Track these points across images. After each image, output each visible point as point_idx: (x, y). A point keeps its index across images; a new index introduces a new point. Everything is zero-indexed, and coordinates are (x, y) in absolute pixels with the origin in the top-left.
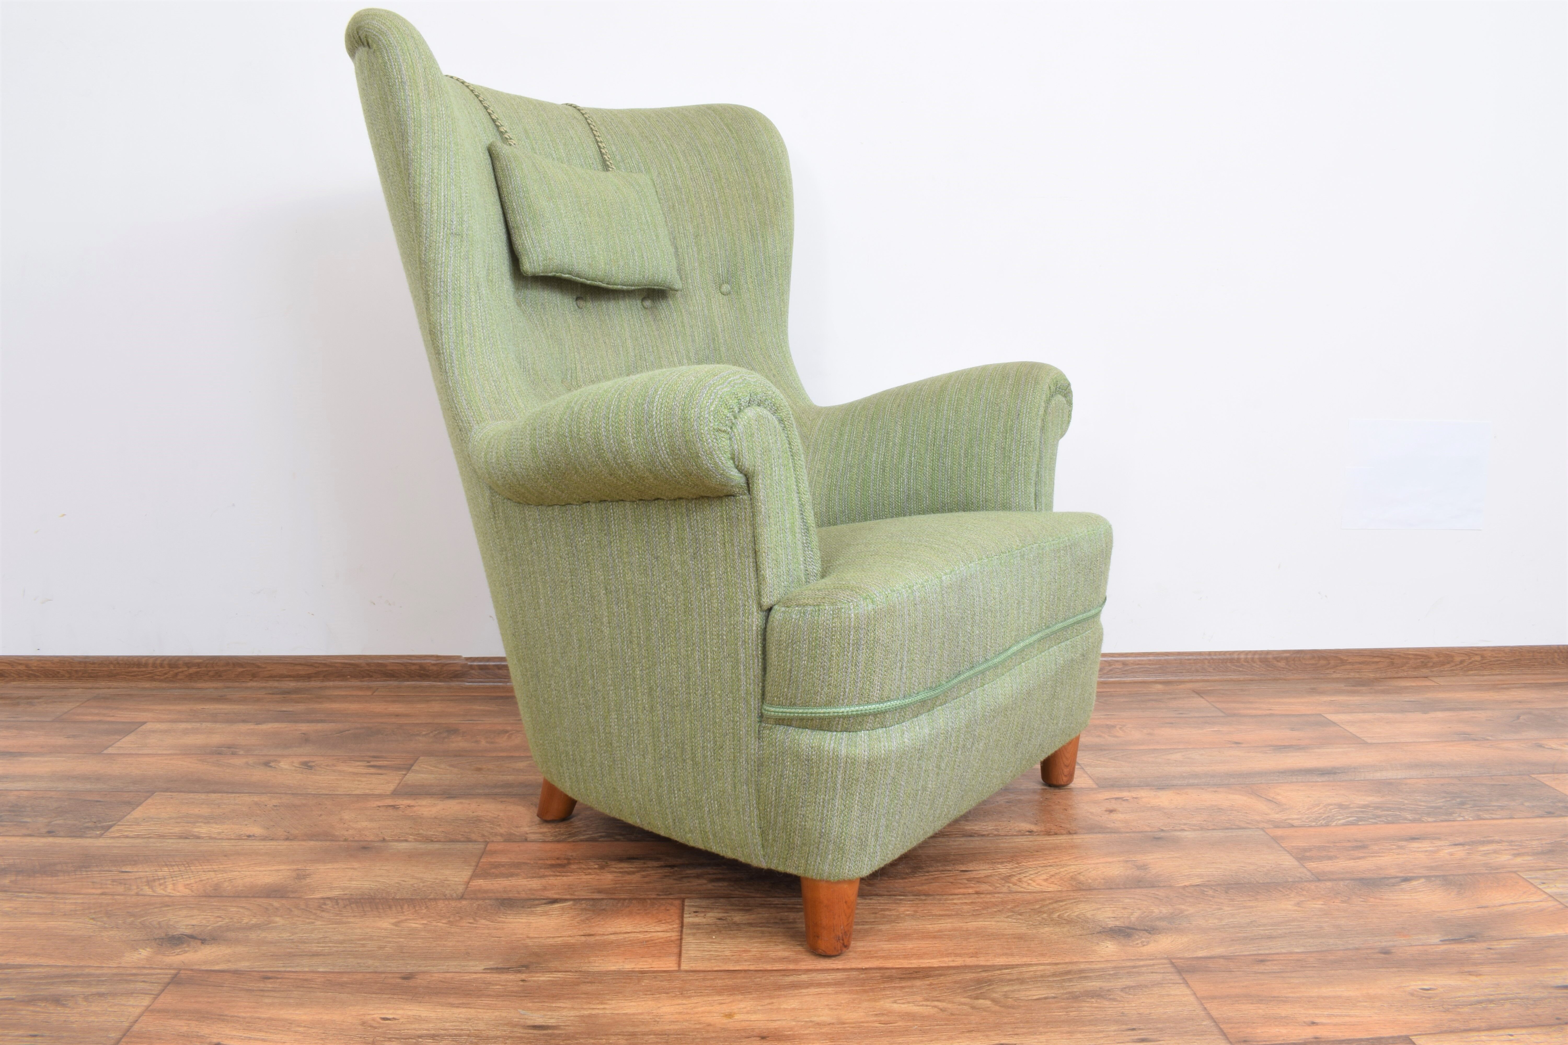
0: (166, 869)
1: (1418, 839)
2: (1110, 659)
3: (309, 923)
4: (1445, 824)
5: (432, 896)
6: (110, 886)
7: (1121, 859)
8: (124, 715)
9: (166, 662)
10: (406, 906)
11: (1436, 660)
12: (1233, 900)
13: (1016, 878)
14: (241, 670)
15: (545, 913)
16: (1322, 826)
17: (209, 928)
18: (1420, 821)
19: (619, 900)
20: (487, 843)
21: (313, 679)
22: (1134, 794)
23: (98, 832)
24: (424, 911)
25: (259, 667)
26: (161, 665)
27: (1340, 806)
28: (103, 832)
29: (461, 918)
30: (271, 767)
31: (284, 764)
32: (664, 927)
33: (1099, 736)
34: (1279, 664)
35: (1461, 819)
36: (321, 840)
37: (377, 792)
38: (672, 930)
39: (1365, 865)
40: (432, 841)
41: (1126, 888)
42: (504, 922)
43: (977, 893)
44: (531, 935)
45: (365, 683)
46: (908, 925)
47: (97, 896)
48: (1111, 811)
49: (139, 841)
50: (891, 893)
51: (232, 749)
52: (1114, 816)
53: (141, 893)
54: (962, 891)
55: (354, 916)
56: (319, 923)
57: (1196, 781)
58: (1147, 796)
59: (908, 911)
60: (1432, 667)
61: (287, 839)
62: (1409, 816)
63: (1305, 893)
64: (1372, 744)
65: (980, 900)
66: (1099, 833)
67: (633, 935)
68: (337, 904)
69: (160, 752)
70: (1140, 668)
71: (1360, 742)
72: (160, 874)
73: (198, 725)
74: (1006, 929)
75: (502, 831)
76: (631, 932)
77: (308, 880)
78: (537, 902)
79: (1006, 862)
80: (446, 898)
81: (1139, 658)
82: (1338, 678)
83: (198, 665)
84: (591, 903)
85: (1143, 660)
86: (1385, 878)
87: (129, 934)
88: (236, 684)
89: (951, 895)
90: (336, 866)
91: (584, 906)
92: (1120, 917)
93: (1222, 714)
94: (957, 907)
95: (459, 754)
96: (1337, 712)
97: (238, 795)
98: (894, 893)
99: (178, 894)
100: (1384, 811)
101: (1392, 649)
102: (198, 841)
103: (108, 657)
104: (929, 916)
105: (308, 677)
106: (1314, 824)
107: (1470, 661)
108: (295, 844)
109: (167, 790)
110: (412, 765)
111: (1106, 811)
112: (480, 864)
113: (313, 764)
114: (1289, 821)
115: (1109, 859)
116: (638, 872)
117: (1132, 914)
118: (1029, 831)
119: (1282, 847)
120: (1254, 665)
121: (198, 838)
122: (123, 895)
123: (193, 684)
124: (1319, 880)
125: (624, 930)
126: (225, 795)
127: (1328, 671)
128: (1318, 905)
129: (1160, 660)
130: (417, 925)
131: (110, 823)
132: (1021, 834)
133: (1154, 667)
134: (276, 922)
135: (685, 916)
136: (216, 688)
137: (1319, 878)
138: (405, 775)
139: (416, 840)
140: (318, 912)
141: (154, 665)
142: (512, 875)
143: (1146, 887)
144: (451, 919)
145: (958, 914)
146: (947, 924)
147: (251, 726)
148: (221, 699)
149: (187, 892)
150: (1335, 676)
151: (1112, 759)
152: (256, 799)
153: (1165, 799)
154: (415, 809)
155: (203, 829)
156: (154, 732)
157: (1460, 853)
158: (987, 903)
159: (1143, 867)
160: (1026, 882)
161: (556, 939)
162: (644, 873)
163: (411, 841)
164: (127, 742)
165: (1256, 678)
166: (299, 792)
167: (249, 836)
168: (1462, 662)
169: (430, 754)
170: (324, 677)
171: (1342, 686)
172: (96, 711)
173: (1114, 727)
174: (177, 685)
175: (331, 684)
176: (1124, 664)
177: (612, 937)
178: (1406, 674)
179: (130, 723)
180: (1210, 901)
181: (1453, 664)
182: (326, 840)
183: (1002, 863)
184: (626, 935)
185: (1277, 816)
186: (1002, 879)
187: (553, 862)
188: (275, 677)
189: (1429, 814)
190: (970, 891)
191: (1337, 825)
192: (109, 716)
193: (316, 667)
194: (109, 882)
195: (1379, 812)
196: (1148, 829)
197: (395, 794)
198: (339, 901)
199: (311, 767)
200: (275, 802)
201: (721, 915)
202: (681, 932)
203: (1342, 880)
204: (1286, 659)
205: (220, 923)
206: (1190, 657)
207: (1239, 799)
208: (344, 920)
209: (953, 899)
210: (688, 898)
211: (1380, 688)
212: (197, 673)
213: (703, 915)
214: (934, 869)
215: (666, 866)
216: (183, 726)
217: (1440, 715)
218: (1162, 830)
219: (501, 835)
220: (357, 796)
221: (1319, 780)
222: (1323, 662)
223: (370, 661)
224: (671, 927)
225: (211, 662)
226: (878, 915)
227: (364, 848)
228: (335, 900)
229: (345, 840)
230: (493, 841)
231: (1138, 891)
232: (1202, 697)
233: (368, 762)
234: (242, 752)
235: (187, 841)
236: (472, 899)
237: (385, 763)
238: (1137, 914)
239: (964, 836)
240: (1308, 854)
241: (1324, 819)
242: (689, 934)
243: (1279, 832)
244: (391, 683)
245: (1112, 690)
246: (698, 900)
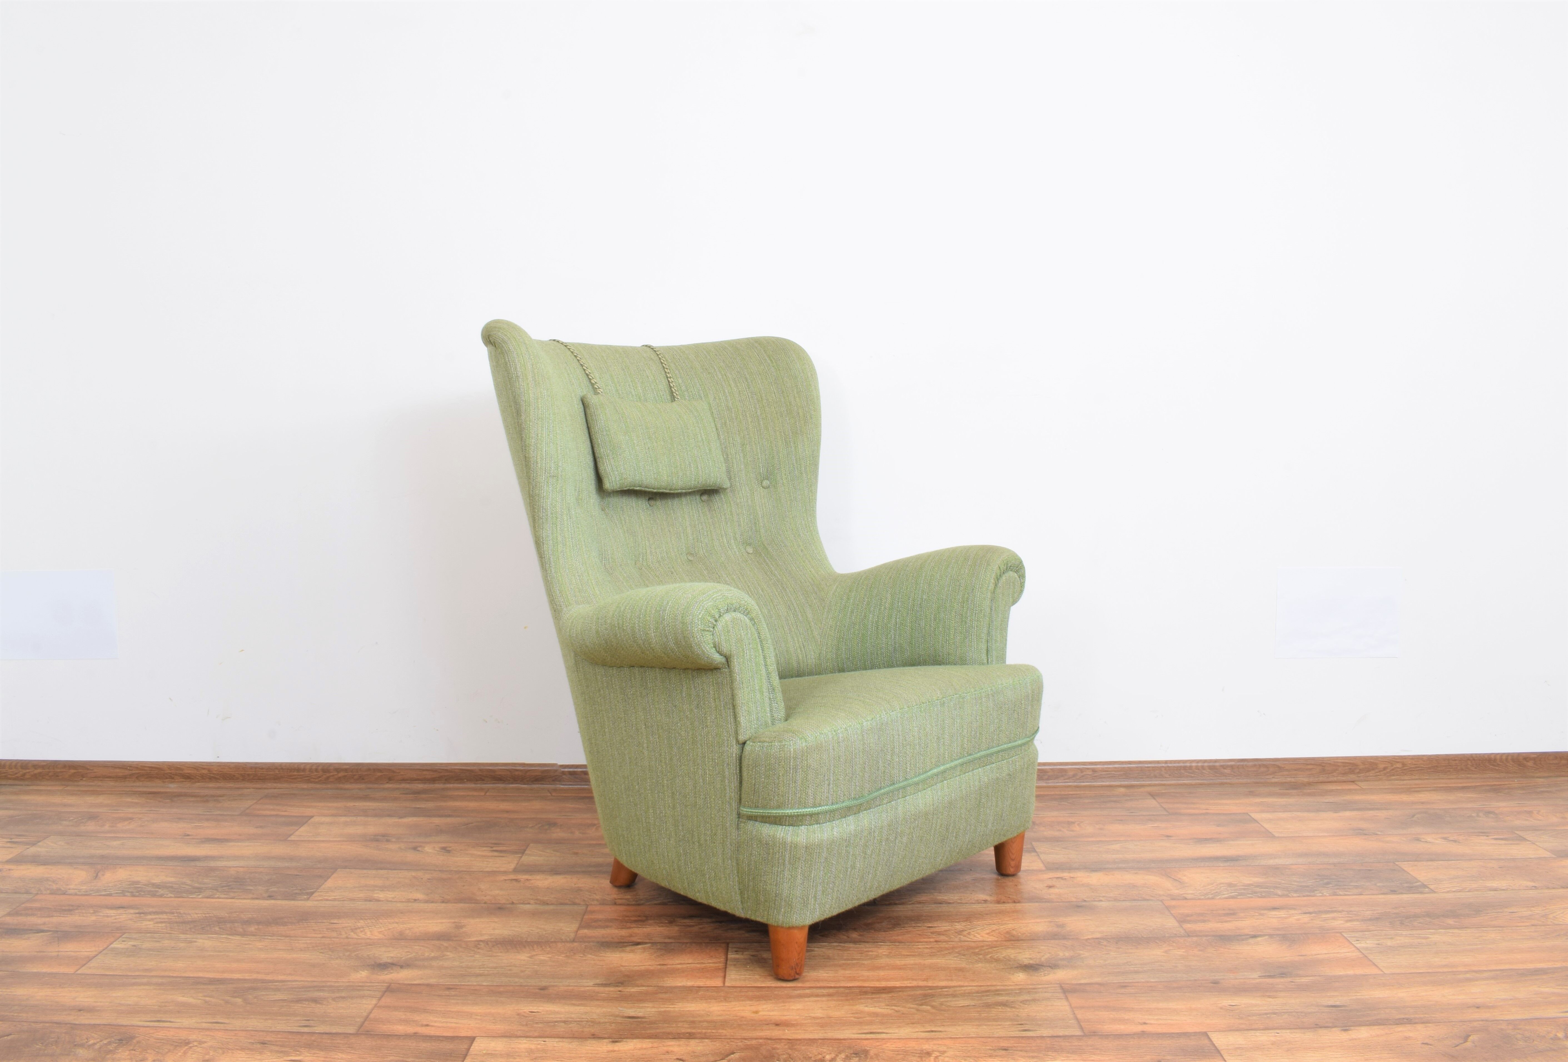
0: (362, 921)
1: (1278, 909)
2: (1082, 767)
3: (471, 956)
4: (1305, 898)
5: (552, 940)
6: (327, 932)
7: (1047, 920)
8: (295, 810)
9: (320, 768)
10: (535, 946)
11: (1362, 767)
12: (1119, 948)
13: (966, 932)
14: (379, 774)
15: (632, 951)
16: (1209, 899)
17: (403, 959)
18: (1287, 896)
19: (683, 943)
20: (587, 906)
21: (437, 782)
22: (1072, 875)
23: (305, 897)
24: (549, 949)
25: (394, 772)
26: (316, 770)
27: (1230, 885)
28: (308, 896)
29: (575, 954)
30: (418, 850)
31: (428, 849)
32: (714, 960)
33: (1060, 830)
34: (1226, 771)
35: (1321, 894)
36: (468, 903)
37: (502, 869)
38: (720, 962)
39: (1228, 926)
40: (548, 904)
41: (1044, 939)
42: (605, 957)
43: (936, 941)
44: (624, 964)
45: (479, 785)
46: (883, 961)
47: (319, 939)
48: (1050, 887)
49: (336, 903)
50: (875, 941)
51: (386, 838)
52: (1052, 890)
53: (349, 936)
54: (925, 940)
55: (501, 952)
56: (477, 956)
57: (1124, 866)
58: (1081, 876)
59: (885, 952)
60: (1359, 773)
61: (443, 902)
62: (1279, 892)
63: (1174, 944)
64: (1278, 837)
65: (937, 946)
66: (1037, 902)
67: (693, 965)
68: (488, 944)
69: (331, 840)
70: (1107, 774)
71: (1268, 835)
72: (359, 924)
73: (354, 818)
74: (951, 964)
75: (598, 897)
76: (692, 963)
77: (464, 929)
78: (626, 944)
79: (962, 922)
80: (562, 941)
81: (1106, 766)
82: (1276, 783)
83: (346, 770)
84: (664, 945)
85: (1109, 768)
86: (1240, 935)
87: (349, 962)
88: (376, 786)
89: (918, 942)
90: (482, 920)
91: (659, 947)
92: (1034, 958)
93: (1165, 813)
94: (920, 950)
95: (559, 842)
96: (1263, 811)
97: (399, 871)
98: (877, 941)
99: (376, 937)
100: (1262, 888)
101: (1323, 758)
102: (380, 903)
103: (273, 764)
104: (899, 955)
105: (433, 780)
106: (1203, 897)
107: (1392, 768)
108: (450, 906)
109: (345, 867)
110: (525, 850)
111: (1047, 887)
112: (584, 920)
113: (450, 849)
114: (1184, 895)
115: (1038, 920)
116: (696, 925)
117: (1043, 956)
118: (984, 901)
119: (1171, 913)
120: (1204, 771)
121: (379, 901)
122: (338, 938)
123: (341, 786)
124: (1189, 936)
125: (687, 962)
126: (389, 871)
127: (1267, 777)
128: (1181, 952)
129: (1124, 767)
130: (545, 958)
131: (312, 890)
132: (978, 902)
133: (1119, 773)
134: (447, 956)
135: (729, 953)
136: (360, 789)
137: (1189, 934)
138: (521, 857)
139: (536, 904)
140: (476, 949)
141: (311, 770)
142: (607, 927)
143: (1060, 939)
144: (568, 954)
145: (920, 955)
146: (911, 961)
147: (395, 820)
148: (366, 798)
149: (381, 936)
150: (1274, 780)
151: (1063, 848)
152: (414, 874)
153: (1095, 879)
154: (532, 881)
155: (381, 895)
156: (322, 823)
157: (1305, 918)
158: (941, 948)
159: (1062, 926)
160: (973, 935)
161: (641, 967)
162: (701, 926)
163: (532, 904)
164: (303, 831)
165: (1205, 782)
166: (444, 869)
167: (415, 900)
168: (1385, 769)
169: (537, 841)
170: (446, 780)
171: (1277, 789)
172: (272, 807)
173: (1073, 823)
174: (329, 786)
175: (451, 786)
176: (1094, 770)
177: (679, 966)
178: (1335, 779)
179: (300, 816)
180: (1103, 948)
181: (1377, 770)
182: (472, 903)
183: (959, 922)
184: (688, 965)
185: (1177, 891)
186: (956, 933)
187: (636, 919)
188: (407, 780)
189: (1296, 891)
190: (932, 940)
191: (1220, 899)
192: (283, 811)
193: (439, 773)
194: (325, 930)
195: (1258, 889)
196: (1074, 900)
197: (516, 871)
198: (489, 943)
199: (449, 851)
200: (427, 876)
201: (754, 953)
202: (726, 964)
203: (1206, 936)
204: (1232, 767)
205: (410, 956)
206: (1149, 765)
207: (1152, 879)
208: (495, 954)
209: (918, 945)
210: (731, 942)
211: (1309, 791)
212: (345, 776)
213: (741, 953)
214: (909, 925)
215: (717, 922)
216: (343, 819)
217: (1347, 814)
218: (1085, 901)
219: (597, 900)
220: (488, 872)
221: (1222, 865)
222: (1263, 769)
223: (482, 768)
224: (719, 960)
225: (356, 768)
226: (863, 955)
227: (500, 908)
228: (486, 942)
229: (485, 903)
230: (591, 905)
231: (1052, 941)
232: (1155, 799)
233: (492, 847)
234: (394, 840)
235: (372, 903)
236: (581, 942)
237: (505, 848)
238: (1047, 956)
239: (935, 903)
240: (1188, 918)
241: (1212, 894)
242: (731, 965)
243: (1173, 903)
244: (499, 785)
245: (1082, 792)
246: (738, 944)
